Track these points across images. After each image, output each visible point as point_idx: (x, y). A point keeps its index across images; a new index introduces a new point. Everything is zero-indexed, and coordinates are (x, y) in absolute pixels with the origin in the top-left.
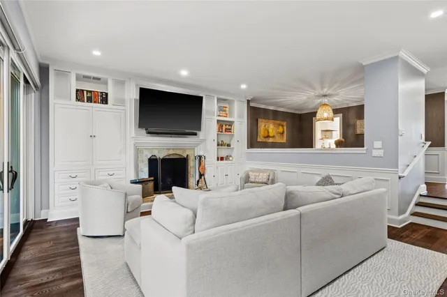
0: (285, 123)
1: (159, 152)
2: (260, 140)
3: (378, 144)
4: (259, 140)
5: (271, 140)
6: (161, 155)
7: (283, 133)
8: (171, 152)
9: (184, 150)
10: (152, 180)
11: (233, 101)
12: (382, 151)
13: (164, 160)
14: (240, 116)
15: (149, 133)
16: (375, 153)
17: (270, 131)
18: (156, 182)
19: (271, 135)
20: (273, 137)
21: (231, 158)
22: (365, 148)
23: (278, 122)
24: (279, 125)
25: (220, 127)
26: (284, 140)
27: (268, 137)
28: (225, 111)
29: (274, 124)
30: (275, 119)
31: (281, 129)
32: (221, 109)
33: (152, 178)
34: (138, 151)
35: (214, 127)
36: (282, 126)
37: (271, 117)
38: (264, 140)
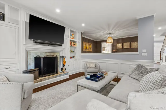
1: (41, 54)
3: (144, 51)
4: (83, 50)
6: (42, 56)
7: (91, 48)
8: (48, 54)
9: (55, 53)
10: (38, 70)
11: (76, 32)
12: (146, 53)
13: (44, 58)
14: (79, 39)
15: (36, 42)
16: (143, 54)
17: (87, 47)
18: (40, 70)
20: (88, 49)
21: (75, 57)
22: (138, 52)
23: (90, 43)
25: (71, 43)
26: (91, 51)
28: (72, 36)
30: (88, 42)
32: (71, 35)
33: (38, 69)
34: (27, 53)
35: (69, 43)
36: (91, 45)
37: (87, 41)
38: (85, 50)
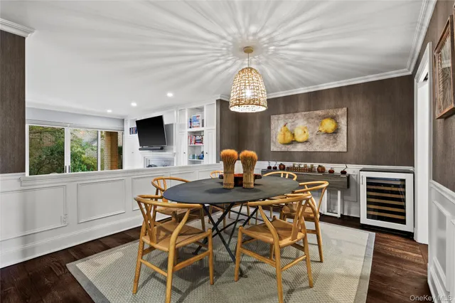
0: (342, 112)
2: (275, 150)
4: (273, 148)
5: (300, 148)
7: (336, 131)
17: (299, 132)
19: (300, 137)
20: (306, 142)
24: (325, 117)
27: (293, 142)
29: (308, 119)
31: (329, 125)
36: (333, 118)
38: (284, 149)
